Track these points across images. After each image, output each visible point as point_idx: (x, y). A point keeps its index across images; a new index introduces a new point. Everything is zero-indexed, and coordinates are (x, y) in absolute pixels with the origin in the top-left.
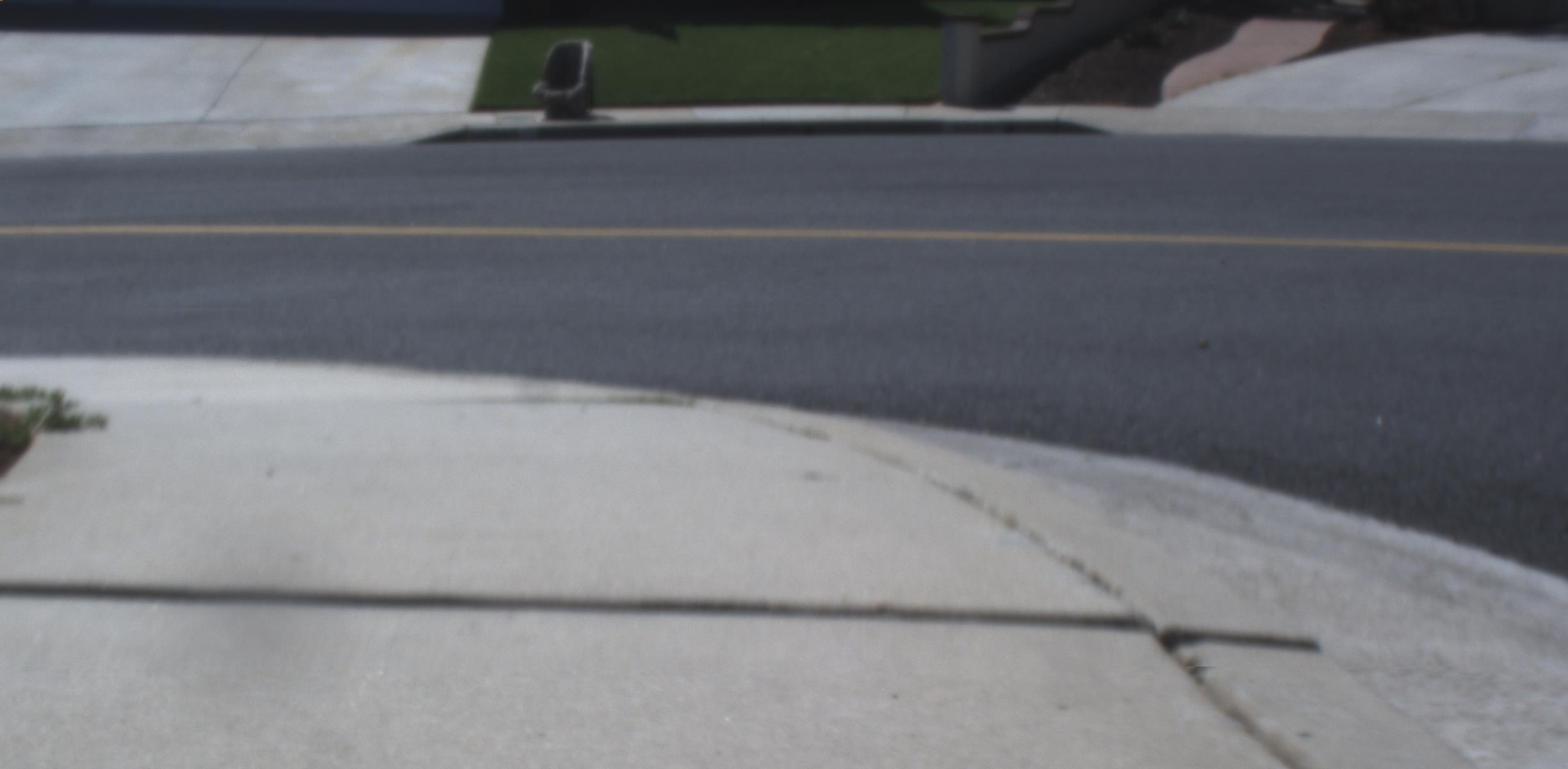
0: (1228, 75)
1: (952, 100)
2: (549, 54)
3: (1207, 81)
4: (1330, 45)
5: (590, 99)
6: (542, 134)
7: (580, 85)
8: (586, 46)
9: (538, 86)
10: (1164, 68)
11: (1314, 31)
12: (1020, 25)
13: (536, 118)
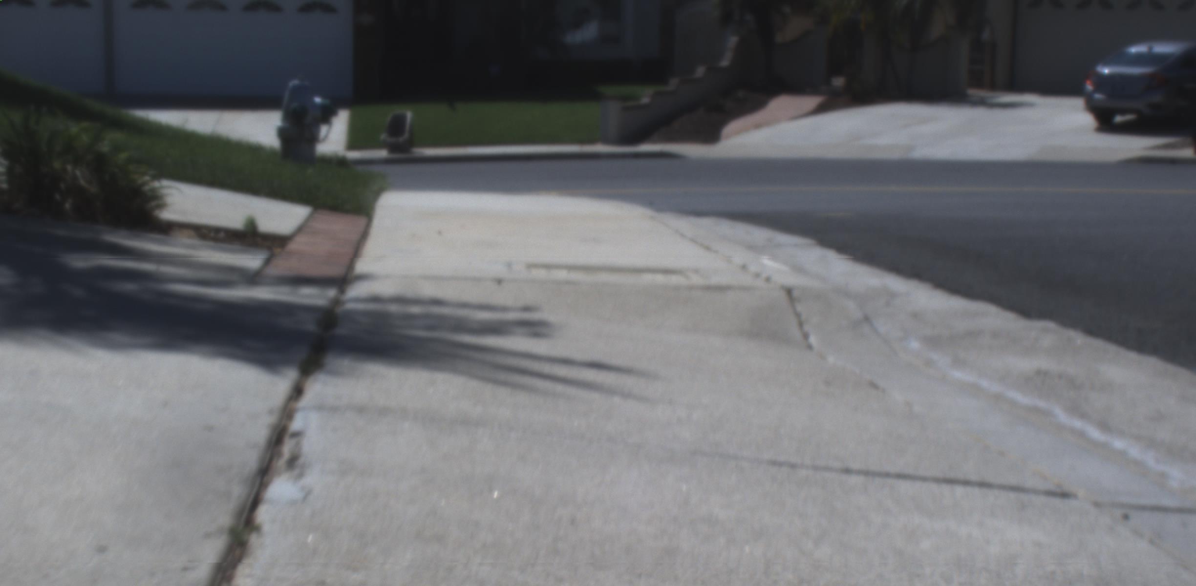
0: (758, 126)
1: (606, 141)
2: (389, 118)
3: (745, 130)
4: (821, 109)
5: (411, 143)
6: (386, 162)
7: (406, 135)
8: (409, 115)
9: (383, 136)
10: (723, 122)
11: (812, 102)
12: (645, 100)
13: (383, 153)
